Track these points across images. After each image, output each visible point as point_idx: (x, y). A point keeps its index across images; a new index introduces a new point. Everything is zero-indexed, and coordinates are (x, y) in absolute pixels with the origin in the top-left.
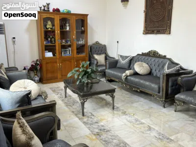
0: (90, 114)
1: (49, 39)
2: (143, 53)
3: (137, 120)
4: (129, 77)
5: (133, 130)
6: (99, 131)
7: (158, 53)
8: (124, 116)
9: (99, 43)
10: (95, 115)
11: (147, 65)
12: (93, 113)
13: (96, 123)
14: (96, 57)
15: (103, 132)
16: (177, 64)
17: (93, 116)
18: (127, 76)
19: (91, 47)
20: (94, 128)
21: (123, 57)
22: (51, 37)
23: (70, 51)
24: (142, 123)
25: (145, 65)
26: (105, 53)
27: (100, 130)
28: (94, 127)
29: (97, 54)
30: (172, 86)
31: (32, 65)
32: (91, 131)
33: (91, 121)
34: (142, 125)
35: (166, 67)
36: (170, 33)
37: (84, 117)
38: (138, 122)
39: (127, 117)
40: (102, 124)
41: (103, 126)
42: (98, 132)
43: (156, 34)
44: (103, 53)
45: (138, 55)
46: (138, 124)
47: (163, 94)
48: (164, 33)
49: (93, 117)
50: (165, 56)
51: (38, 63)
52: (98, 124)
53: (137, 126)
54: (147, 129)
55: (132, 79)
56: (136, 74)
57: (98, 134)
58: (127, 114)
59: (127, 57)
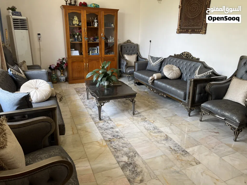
0: (107, 119)
1: (76, 36)
2: (175, 55)
3: (155, 128)
4: (155, 81)
5: (148, 139)
6: (111, 137)
7: (191, 55)
8: (143, 123)
9: (131, 42)
10: (112, 119)
11: (177, 68)
12: (111, 118)
13: (112, 128)
14: (127, 57)
15: (115, 139)
16: (210, 69)
17: (111, 120)
18: (154, 80)
19: (121, 46)
20: (108, 134)
21: (154, 59)
22: (78, 34)
23: (99, 50)
24: (160, 132)
25: (175, 68)
26: (137, 54)
27: (114, 136)
28: (108, 132)
29: (128, 54)
30: (200, 93)
31: (58, 64)
32: (104, 137)
33: (107, 126)
34: (160, 134)
35: (197, 71)
36: (205, 33)
37: (101, 121)
38: (156, 131)
39: (146, 124)
40: (117, 130)
41: (117, 132)
42: (110, 139)
43: (191, 33)
44: (134, 54)
45: (170, 56)
46: (155, 133)
47: (188, 101)
48: (198, 32)
49: (109, 122)
50: (198, 59)
51: (64, 61)
52: (113, 130)
53: (154, 135)
54: (164, 138)
55: (159, 83)
56: (164, 78)
57: (110, 141)
58: (146, 121)
59: (158, 59)
